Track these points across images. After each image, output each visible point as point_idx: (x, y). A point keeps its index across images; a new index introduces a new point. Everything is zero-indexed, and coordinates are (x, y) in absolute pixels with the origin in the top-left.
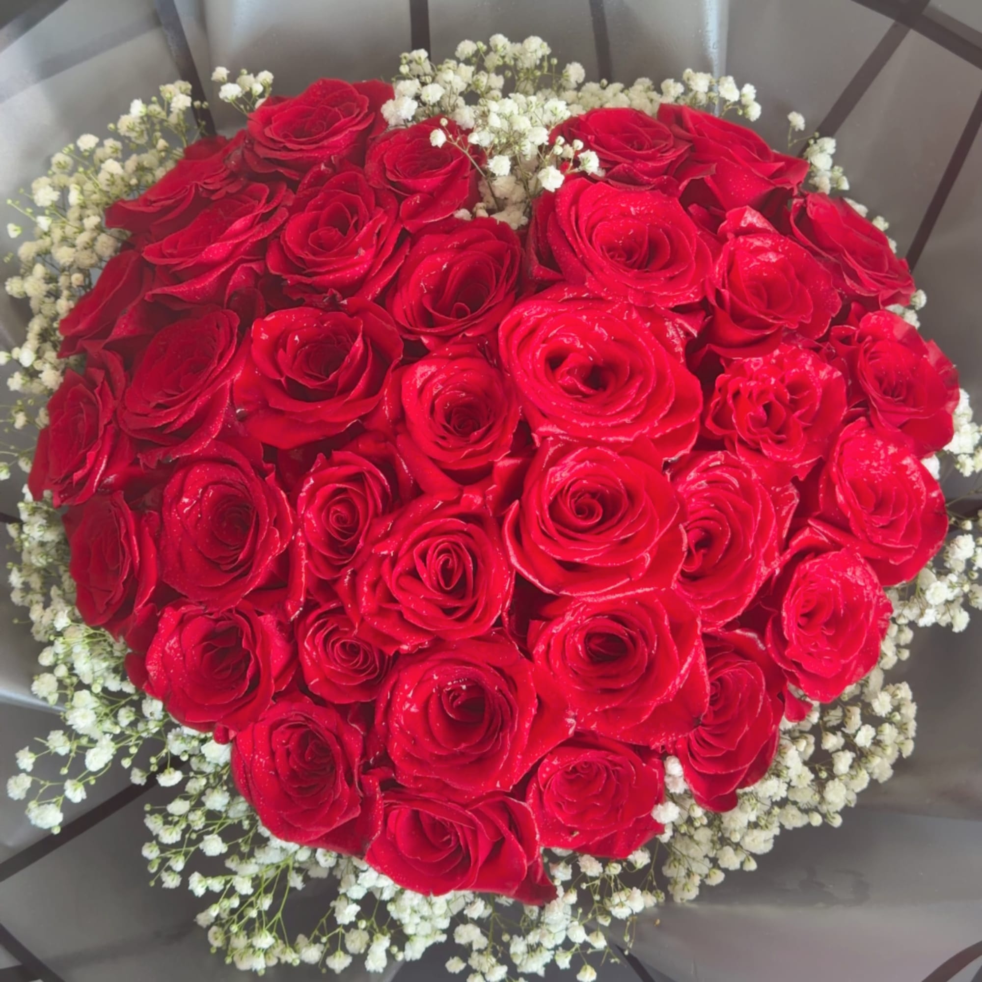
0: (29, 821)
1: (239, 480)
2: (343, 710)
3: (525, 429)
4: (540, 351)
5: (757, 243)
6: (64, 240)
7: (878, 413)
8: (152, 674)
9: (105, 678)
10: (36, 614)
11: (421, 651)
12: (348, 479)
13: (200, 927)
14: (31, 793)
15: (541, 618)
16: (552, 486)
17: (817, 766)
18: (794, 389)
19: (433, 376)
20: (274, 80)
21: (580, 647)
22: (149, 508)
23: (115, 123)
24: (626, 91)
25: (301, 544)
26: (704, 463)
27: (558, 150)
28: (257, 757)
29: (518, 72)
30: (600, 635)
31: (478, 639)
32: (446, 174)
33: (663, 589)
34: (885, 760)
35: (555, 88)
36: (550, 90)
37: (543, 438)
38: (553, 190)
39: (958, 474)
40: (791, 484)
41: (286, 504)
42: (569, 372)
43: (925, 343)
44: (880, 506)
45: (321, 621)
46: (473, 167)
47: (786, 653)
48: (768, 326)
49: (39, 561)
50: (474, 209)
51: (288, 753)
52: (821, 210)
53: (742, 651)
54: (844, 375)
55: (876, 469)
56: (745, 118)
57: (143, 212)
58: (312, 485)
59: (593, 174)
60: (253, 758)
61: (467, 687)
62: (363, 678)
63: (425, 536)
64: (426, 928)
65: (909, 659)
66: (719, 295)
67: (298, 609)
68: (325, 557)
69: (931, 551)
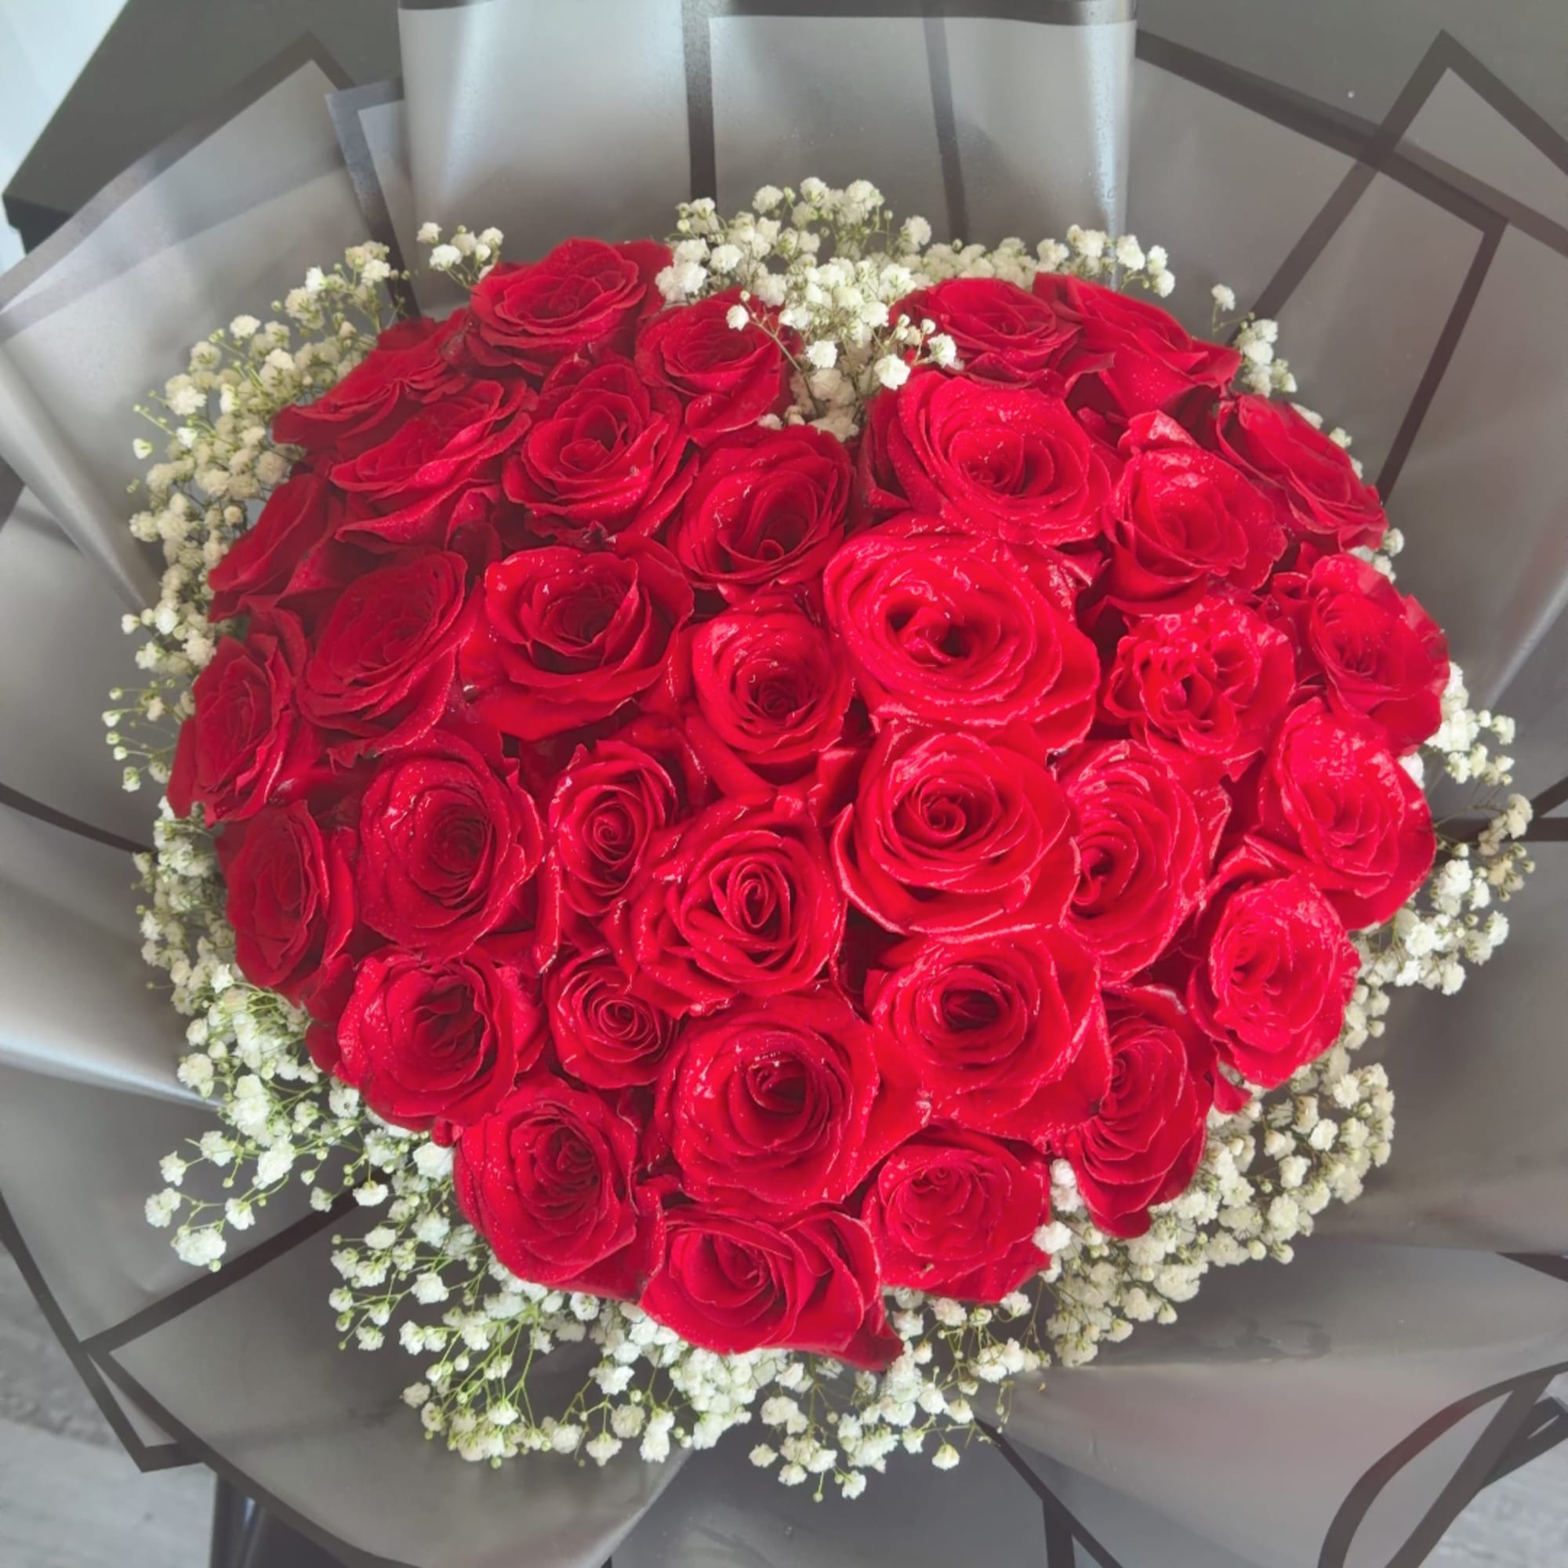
0: (176, 1254)
1: (469, 782)
2: (610, 1098)
3: (860, 709)
4: (878, 604)
5: (1172, 461)
6: (213, 461)
7: (1339, 693)
8: (346, 1051)
9: (277, 1061)
10: (180, 974)
11: (719, 1013)
12: (618, 780)
13: (408, 1406)
14: (179, 1217)
15: (882, 967)
16: (897, 786)
17: (1259, 1178)
18: (1222, 659)
19: (734, 638)
20: (504, 240)
21: (935, 1009)
22: (342, 824)
23: (283, 299)
24: (989, 256)
25: (555, 868)
26: (1101, 757)
27: (902, 333)
28: (490, 1165)
29: (839, 229)
30: (962, 993)
31: (797, 994)
32: (746, 366)
33: (1049, 927)
34: (1352, 1169)
35: (891, 253)
36: (882, 254)
37: (885, 720)
38: (895, 388)
39: (1449, 780)
40: (1220, 787)
41: (534, 812)
42: (919, 633)
43: (1402, 599)
44: (1342, 820)
45: (580, 975)
46: (784, 357)
47: (1215, 1016)
48: (1189, 572)
49: (180, 903)
50: (786, 414)
51: (533, 1160)
52: (1259, 419)
53: (1156, 1014)
54: (1291, 640)
55: (1337, 769)
56: (1152, 292)
57: (326, 421)
58: (568, 789)
59: (947, 366)
60: (485, 1167)
61: (781, 1064)
62: (638, 1053)
63: (727, 854)
64: (722, 1403)
65: (1383, 1036)
66: (1120, 530)
67: (550, 957)
68: (588, 887)
69: (1412, 883)
